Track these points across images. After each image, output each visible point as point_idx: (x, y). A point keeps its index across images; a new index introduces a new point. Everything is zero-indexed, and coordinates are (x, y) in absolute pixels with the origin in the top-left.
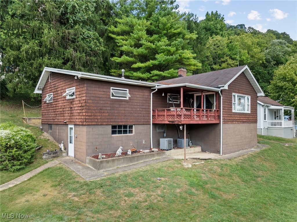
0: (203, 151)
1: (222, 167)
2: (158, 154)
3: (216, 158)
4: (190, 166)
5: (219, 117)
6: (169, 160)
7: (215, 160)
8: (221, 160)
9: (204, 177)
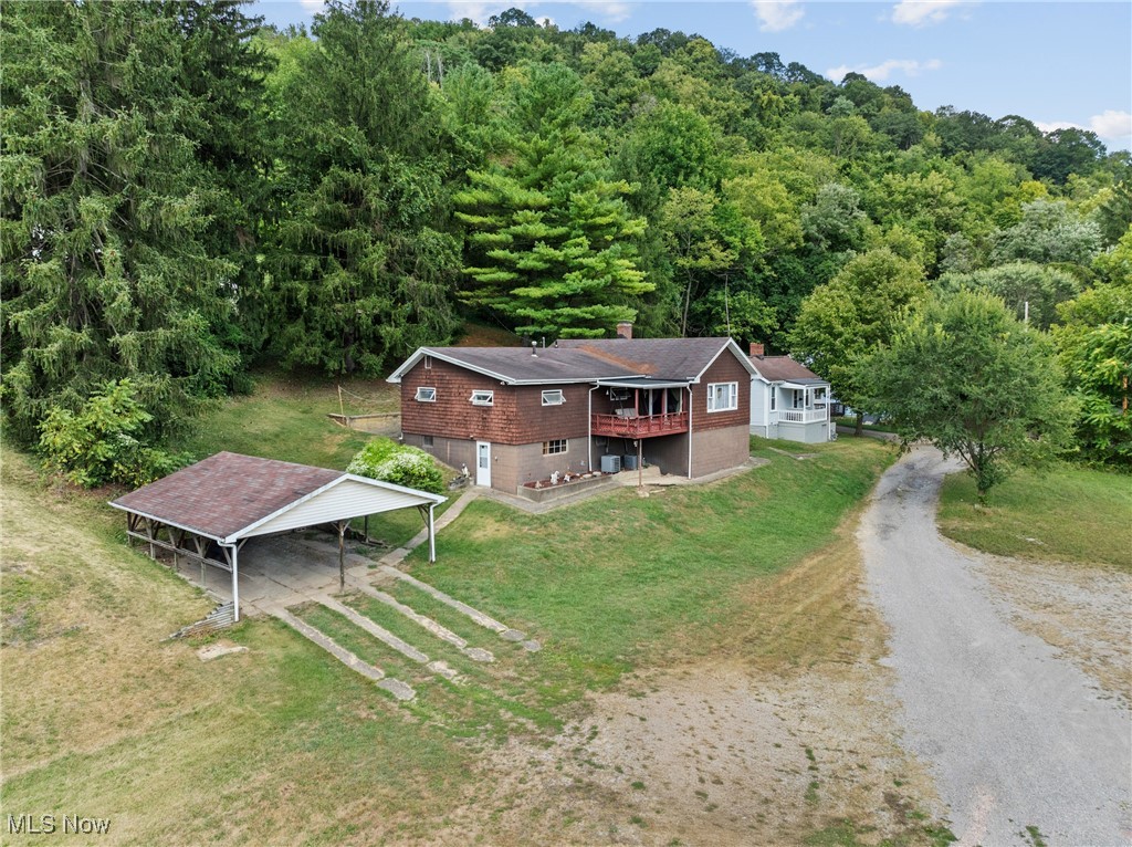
0: (664, 473)
1: (689, 495)
2: (603, 480)
3: (682, 483)
4: (648, 495)
5: (687, 422)
6: (619, 488)
7: (681, 486)
8: (688, 486)
9: (666, 509)
